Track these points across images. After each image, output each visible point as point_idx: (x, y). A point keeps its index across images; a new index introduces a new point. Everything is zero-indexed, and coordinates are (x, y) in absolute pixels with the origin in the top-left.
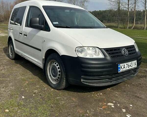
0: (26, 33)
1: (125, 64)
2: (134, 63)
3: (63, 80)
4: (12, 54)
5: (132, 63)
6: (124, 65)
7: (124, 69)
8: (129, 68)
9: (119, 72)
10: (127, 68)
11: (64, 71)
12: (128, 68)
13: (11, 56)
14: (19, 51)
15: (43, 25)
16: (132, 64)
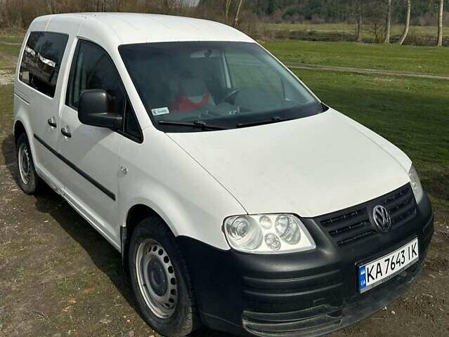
0: (67, 127)
1: (382, 261)
2: (411, 249)
3: (186, 314)
4: (27, 177)
5: (403, 251)
6: (379, 264)
7: (380, 277)
8: (393, 269)
9: (362, 291)
10: (387, 272)
11: (187, 286)
12: (390, 272)
13: (25, 182)
14: (47, 175)
15: (121, 115)
16: (403, 256)
